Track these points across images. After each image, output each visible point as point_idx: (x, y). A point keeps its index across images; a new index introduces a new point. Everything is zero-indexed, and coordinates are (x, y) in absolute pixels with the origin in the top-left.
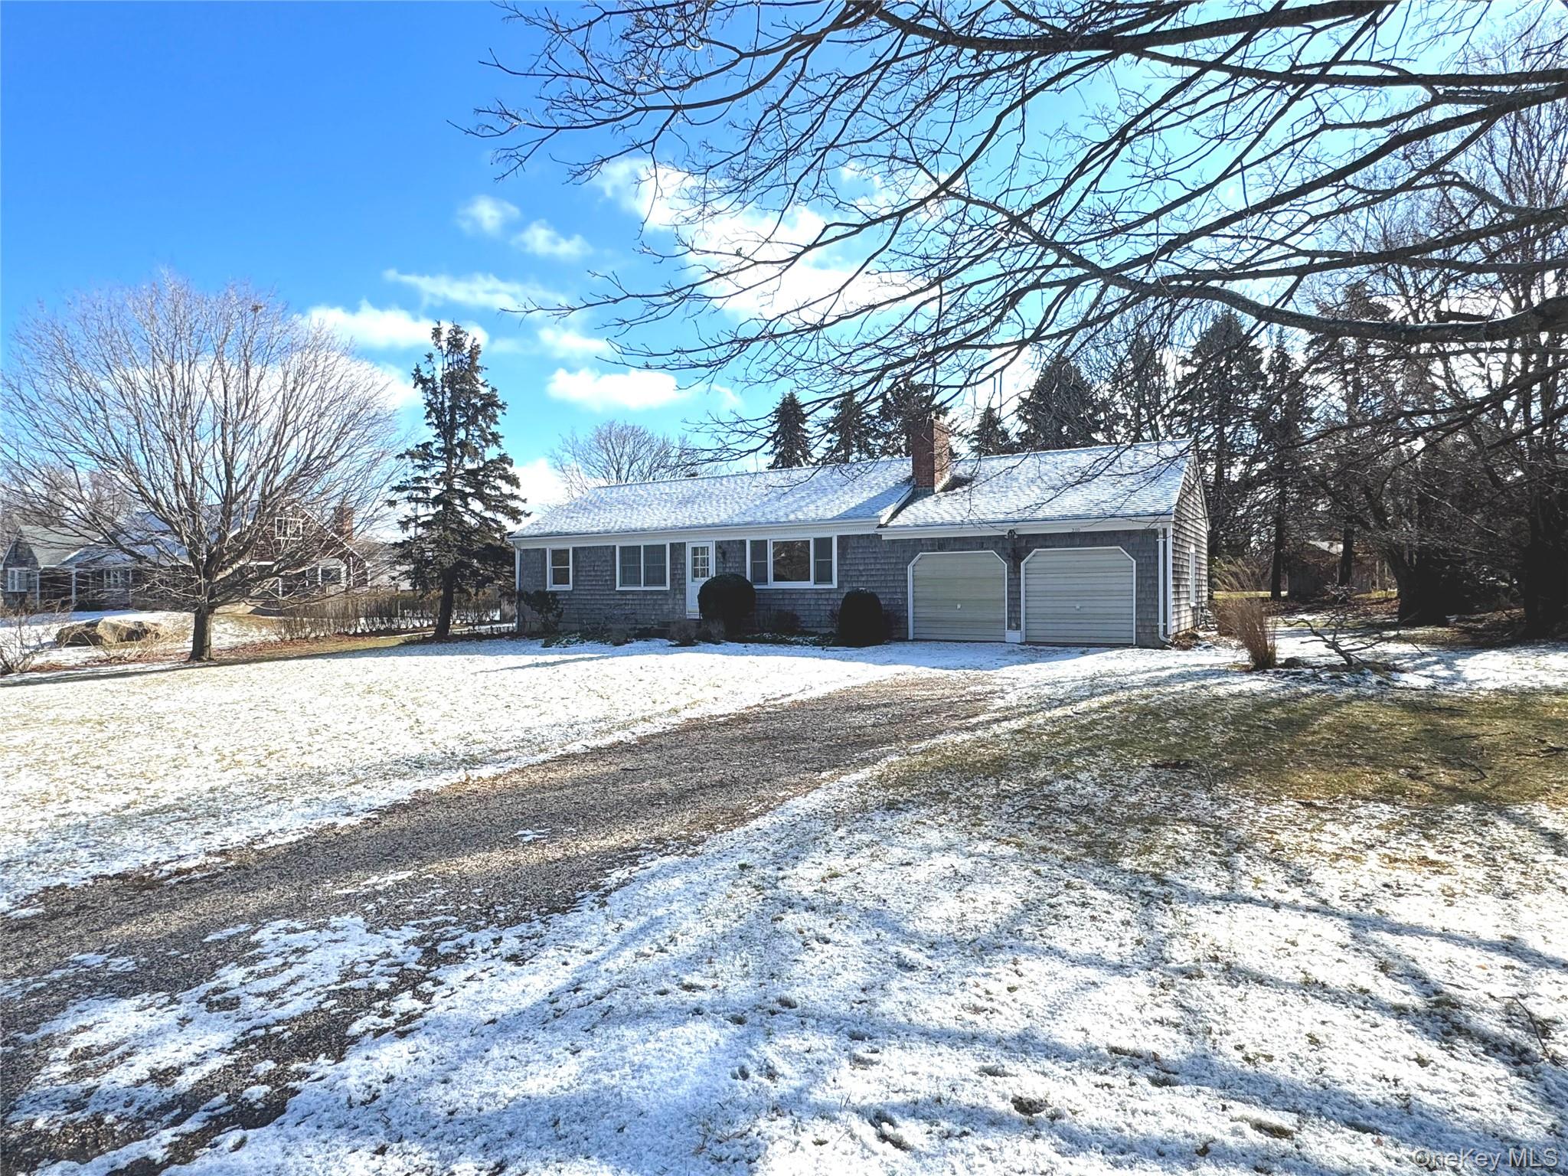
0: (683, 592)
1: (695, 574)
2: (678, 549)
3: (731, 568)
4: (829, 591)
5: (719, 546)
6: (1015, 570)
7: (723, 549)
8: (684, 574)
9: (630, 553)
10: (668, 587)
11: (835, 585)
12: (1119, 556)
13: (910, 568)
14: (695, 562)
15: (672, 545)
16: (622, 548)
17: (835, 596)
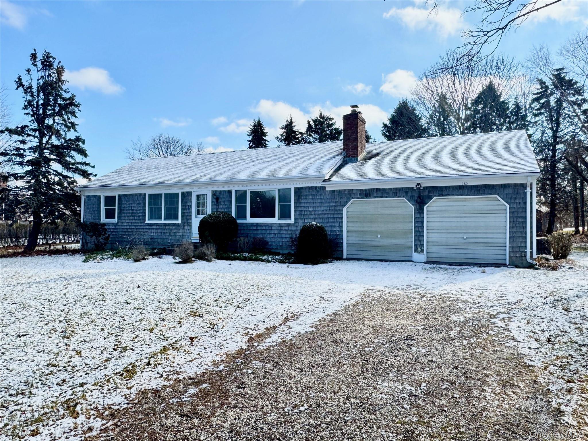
0: (189, 224)
1: (198, 212)
2: (186, 196)
3: (222, 208)
4: (288, 225)
5: (214, 194)
6: (420, 211)
7: (217, 197)
8: (190, 212)
9: (155, 198)
10: (179, 221)
11: (292, 221)
12: (496, 203)
13: (345, 209)
14: (198, 205)
15: (183, 193)
16: (150, 195)
17: (292, 228)
